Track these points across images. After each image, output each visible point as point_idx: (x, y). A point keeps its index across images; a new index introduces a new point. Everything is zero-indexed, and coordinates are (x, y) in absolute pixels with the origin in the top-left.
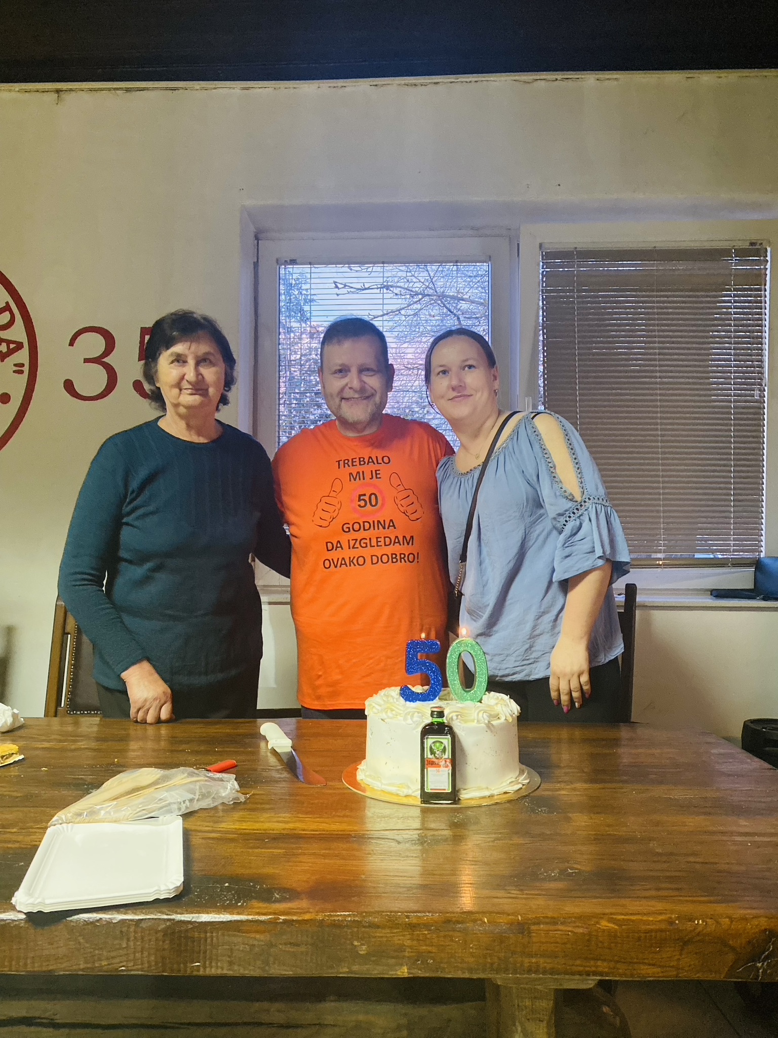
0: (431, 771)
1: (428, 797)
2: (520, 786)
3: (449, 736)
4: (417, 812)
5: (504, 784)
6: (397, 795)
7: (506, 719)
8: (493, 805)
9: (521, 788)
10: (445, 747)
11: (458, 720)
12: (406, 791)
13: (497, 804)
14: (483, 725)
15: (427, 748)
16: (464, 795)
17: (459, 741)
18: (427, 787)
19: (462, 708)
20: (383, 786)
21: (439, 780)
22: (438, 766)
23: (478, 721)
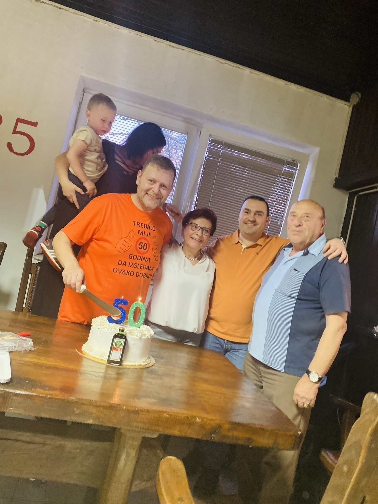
0: (114, 352)
1: (110, 362)
2: (146, 363)
3: (124, 340)
4: (104, 367)
5: (141, 361)
6: (98, 359)
7: (148, 337)
8: (134, 369)
9: (146, 364)
10: (121, 344)
11: (129, 334)
12: (102, 358)
13: (136, 369)
14: (138, 338)
15: (114, 342)
16: (124, 363)
17: (128, 342)
18: (111, 358)
19: (132, 330)
20: (93, 354)
21: (116, 356)
22: (117, 350)
23: (137, 336)
